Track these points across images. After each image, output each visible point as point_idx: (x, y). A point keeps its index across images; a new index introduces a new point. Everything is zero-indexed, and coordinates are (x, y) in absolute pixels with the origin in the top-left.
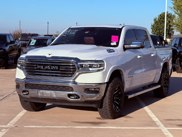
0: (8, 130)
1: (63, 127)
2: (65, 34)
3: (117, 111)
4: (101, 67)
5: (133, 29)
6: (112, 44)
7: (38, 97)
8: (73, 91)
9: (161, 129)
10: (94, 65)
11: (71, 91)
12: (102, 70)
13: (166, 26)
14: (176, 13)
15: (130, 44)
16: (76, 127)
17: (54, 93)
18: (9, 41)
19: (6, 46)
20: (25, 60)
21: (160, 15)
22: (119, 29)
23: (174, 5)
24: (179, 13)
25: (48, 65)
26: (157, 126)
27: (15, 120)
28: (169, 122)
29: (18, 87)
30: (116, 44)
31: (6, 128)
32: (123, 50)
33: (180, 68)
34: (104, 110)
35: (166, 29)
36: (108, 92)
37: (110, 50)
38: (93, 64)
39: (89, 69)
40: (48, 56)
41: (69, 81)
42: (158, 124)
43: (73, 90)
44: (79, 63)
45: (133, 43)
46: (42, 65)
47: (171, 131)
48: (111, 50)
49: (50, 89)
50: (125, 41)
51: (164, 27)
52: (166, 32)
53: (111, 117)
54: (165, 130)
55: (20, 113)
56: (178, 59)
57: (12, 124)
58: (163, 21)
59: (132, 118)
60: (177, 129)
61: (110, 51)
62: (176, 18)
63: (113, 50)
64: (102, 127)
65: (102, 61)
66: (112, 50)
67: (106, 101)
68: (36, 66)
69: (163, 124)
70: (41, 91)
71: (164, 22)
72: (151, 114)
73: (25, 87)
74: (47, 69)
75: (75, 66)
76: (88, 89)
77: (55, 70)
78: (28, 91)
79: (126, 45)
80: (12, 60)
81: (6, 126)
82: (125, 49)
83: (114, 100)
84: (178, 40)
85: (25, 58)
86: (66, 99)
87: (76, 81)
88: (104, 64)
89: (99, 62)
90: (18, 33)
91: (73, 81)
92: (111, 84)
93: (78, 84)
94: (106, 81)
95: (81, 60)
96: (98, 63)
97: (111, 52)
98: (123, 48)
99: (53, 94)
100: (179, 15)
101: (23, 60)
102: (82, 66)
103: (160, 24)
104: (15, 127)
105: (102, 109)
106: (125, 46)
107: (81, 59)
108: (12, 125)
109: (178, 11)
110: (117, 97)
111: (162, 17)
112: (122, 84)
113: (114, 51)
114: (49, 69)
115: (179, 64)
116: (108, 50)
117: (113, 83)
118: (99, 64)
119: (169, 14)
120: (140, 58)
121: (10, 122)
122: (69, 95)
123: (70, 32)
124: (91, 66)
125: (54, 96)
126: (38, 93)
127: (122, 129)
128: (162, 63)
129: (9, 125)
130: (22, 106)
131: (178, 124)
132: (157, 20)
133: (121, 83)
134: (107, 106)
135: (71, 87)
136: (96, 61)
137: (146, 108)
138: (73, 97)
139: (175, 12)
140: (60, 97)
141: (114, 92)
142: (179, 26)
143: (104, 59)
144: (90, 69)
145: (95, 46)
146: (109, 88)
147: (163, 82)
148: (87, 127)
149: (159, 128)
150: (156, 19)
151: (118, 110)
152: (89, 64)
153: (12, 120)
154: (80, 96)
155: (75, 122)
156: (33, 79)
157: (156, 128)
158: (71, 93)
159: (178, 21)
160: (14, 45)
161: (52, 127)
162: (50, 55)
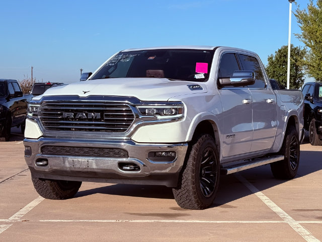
0: (10, 225)
1: (110, 221)
2: (112, 63)
3: (208, 196)
4: (179, 114)
5: (234, 54)
6: (197, 77)
7: (65, 169)
8: (128, 157)
9: (288, 223)
10: (166, 109)
11: (124, 156)
12: (179, 119)
13: (291, 70)
14: (308, 45)
15: (229, 78)
16: (133, 221)
17: (94, 161)
18: (12, 92)
19: (8, 101)
20: (41, 104)
21: (280, 51)
22: (208, 52)
23: (303, 31)
24: (313, 44)
25: (82, 111)
26: (281, 219)
27: (24, 211)
28: (302, 213)
29: (28, 153)
30: (203, 77)
31: (6, 223)
32: (216, 87)
33: (317, 136)
34: (184, 192)
35: (290, 75)
36: (191, 159)
37: (193, 86)
38: (164, 109)
39: (156, 118)
40: (81, 95)
41: (120, 139)
42: (281, 216)
43: (128, 155)
44: (138, 107)
45: (234, 75)
46: (72, 111)
47: (306, 226)
48: (195, 86)
49: (87, 155)
50: (220, 71)
51: (286, 72)
52: (290, 81)
53: (196, 205)
54: (295, 224)
55: (33, 202)
56: (314, 120)
57: (19, 217)
58: (284, 61)
59: (235, 207)
60: (316, 223)
61: (192, 88)
62: (307, 53)
63: (200, 86)
64: (181, 221)
65: (179, 103)
66: (198, 85)
67: (188, 175)
68: (61, 114)
69: (291, 216)
70: (70, 158)
71: (287, 62)
72: (268, 202)
73: (42, 151)
74: (80, 119)
75: (132, 112)
76: (155, 153)
77: (96, 120)
78: (46, 160)
79: (221, 78)
80: (18, 127)
81: (7, 220)
82: (220, 86)
83: (201, 176)
84: (312, 88)
85: (40, 101)
86: (115, 171)
87: (133, 138)
88: (184, 109)
89: (175, 105)
90: (29, 84)
91: (128, 139)
92: (196, 145)
93: (137, 144)
94: (187, 140)
95: (142, 101)
96: (172, 107)
97: (196, 89)
98: (216, 84)
99: (92, 163)
100: (313, 48)
101: (37, 104)
102: (143, 112)
103: (279, 67)
104: (23, 221)
105: (180, 190)
106: (220, 80)
107: (142, 99)
108: (17, 218)
109: (312, 41)
110: (207, 170)
111: (282, 54)
112: (215, 147)
113: (200, 88)
114: (85, 119)
115: (315, 129)
116: (189, 86)
117: (200, 143)
118: (175, 109)
119: (296, 49)
120: (246, 104)
121: (15, 215)
122: (121, 165)
123: (121, 59)
124: (160, 112)
125: (94, 166)
126: (64, 162)
127: (217, 223)
128: (286, 117)
129: (11, 218)
130: (36, 188)
131: (319, 216)
132: (274, 59)
133: (214, 145)
134: (189, 184)
135: (124, 150)
136: (168, 103)
137: (259, 194)
138: (128, 168)
139: (306, 43)
140: (104, 168)
141: (202, 161)
142: (313, 67)
143: (182, 99)
144: (159, 117)
145: (166, 80)
146: (192, 153)
147: (288, 150)
148: (153, 221)
149: (283, 222)
150: (271, 58)
151: (209, 193)
152: (156, 109)
153: (18, 211)
154: (141, 166)
155: (131, 214)
156: (55, 137)
157: (279, 222)
158: (124, 160)
159: (312, 59)
160: (21, 101)
161: (90, 221)
162: (85, 93)
